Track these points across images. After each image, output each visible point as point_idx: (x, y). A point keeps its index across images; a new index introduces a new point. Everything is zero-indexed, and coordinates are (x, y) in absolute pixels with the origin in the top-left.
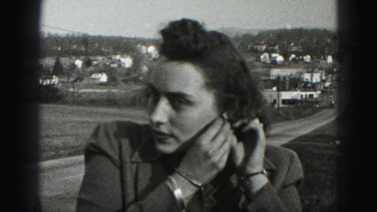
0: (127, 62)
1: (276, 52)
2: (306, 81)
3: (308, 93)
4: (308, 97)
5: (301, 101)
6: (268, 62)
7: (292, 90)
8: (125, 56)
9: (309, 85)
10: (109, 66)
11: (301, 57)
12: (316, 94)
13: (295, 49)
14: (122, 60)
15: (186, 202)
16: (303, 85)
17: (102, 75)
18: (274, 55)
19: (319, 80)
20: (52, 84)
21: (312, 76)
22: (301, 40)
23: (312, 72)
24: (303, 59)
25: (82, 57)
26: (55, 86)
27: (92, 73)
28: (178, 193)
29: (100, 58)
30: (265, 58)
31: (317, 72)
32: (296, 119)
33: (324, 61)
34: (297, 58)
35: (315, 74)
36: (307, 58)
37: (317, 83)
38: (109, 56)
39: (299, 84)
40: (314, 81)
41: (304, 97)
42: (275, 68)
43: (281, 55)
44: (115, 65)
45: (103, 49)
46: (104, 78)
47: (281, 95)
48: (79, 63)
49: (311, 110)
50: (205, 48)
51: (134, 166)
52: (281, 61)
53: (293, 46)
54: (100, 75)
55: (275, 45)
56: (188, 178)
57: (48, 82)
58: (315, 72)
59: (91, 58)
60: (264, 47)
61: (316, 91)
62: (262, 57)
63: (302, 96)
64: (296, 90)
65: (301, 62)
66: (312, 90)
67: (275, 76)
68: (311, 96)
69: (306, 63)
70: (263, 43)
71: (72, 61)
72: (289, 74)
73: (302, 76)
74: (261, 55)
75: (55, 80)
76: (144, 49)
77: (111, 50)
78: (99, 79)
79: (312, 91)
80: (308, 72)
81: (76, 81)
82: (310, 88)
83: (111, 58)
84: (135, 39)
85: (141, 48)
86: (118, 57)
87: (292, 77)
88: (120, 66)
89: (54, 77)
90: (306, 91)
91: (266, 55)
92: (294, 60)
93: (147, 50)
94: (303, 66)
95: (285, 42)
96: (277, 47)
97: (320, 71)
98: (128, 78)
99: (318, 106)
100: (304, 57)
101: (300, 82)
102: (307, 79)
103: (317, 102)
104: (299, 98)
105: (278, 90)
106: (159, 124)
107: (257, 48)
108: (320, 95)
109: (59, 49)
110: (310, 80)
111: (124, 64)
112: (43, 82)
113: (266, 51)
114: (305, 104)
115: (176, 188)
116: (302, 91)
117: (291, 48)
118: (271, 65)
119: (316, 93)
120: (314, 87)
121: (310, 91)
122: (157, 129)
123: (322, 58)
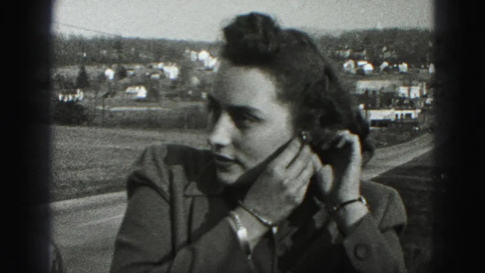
0: (172, 72)
1: (363, 60)
2: (402, 96)
3: (405, 112)
4: (404, 117)
5: (396, 122)
6: (353, 71)
7: (385, 109)
8: (170, 64)
9: (405, 102)
10: (149, 77)
11: (395, 66)
12: (414, 114)
13: (388, 55)
14: (166, 69)
15: (252, 246)
16: (397, 101)
17: (140, 88)
18: (360, 63)
19: (418, 95)
20: (75, 100)
21: (409, 91)
22: (395, 43)
23: (409, 85)
24: (397, 68)
25: (113, 66)
26: (78, 103)
27: (126, 86)
28: (242, 234)
29: (138, 67)
30: (349, 66)
31: (417, 85)
32: (390, 145)
33: (425, 71)
34: (391, 67)
35: (413, 87)
36: (404, 67)
37: (416, 99)
38: (150, 64)
39: (393, 100)
40: (412, 96)
41: (399, 117)
42: (362, 79)
43: (369, 62)
44: (157, 76)
45: (140, 55)
46: (142, 92)
47: (370, 115)
48: (110, 73)
49: (408, 133)
50: (278, 50)
51: (189, 200)
52: (369, 71)
53: (385, 52)
54: (137, 88)
55: (362, 51)
56: (256, 215)
57: (71, 97)
58: (414, 85)
59: (126, 66)
60: (348, 53)
61: (414, 109)
62: (345, 65)
63: (397, 115)
64: (389, 109)
65: (396, 72)
66: (410, 107)
67: (363, 90)
68: (409, 115)
69: (402, 73)
70: (346, 47)
71: (101, 70)
72: (380, 87)
73: (397, 89)
74: (344, 63)
75: (80, 95)
76: (193, 55)
77: (151, 56)
78: (136, 93)
79: (410, 109)
80: (405, 85)
81: (106, 96)
82: (407, 105)
83: (151, 67)
84: (181, 42)
85: (190, 54)
86: (160, 65)
87: (385, 91)
88: (163, 76)
89: (78, 91)
90: (401, 109)
91: (351, 62)
92: (386, 69)
93: (197, 55)
94: (398, 77)
95: (375, 47)
96: (364, 52)
97: (420, 84)
98: (173, 92)
99: (417, 129)
100: (400, 66)
101: (394, 97)
102: (403, 95)
103: (415, 123)
104: (393, 118)
105: (366, 108)
106: (219, 147)
107: (339, 54)
108: (419, 114)
109: (85, 55)
110: (407, 96)
111: (169, 74)
112: (63, 98)
113: (351, 57)
114: (400, 126)
115: (240, 226)
116: (396, 109)
117: (383, 54)
118: (357, 76)
119: (415, 112)
120: (412, 104)
121: (407, 109)
122: (217, 153)
123: (423, 66)
